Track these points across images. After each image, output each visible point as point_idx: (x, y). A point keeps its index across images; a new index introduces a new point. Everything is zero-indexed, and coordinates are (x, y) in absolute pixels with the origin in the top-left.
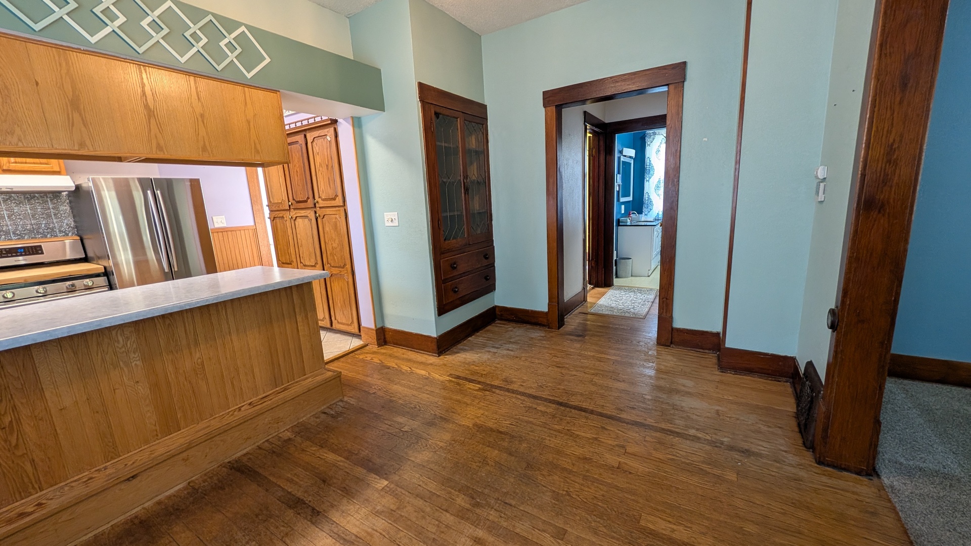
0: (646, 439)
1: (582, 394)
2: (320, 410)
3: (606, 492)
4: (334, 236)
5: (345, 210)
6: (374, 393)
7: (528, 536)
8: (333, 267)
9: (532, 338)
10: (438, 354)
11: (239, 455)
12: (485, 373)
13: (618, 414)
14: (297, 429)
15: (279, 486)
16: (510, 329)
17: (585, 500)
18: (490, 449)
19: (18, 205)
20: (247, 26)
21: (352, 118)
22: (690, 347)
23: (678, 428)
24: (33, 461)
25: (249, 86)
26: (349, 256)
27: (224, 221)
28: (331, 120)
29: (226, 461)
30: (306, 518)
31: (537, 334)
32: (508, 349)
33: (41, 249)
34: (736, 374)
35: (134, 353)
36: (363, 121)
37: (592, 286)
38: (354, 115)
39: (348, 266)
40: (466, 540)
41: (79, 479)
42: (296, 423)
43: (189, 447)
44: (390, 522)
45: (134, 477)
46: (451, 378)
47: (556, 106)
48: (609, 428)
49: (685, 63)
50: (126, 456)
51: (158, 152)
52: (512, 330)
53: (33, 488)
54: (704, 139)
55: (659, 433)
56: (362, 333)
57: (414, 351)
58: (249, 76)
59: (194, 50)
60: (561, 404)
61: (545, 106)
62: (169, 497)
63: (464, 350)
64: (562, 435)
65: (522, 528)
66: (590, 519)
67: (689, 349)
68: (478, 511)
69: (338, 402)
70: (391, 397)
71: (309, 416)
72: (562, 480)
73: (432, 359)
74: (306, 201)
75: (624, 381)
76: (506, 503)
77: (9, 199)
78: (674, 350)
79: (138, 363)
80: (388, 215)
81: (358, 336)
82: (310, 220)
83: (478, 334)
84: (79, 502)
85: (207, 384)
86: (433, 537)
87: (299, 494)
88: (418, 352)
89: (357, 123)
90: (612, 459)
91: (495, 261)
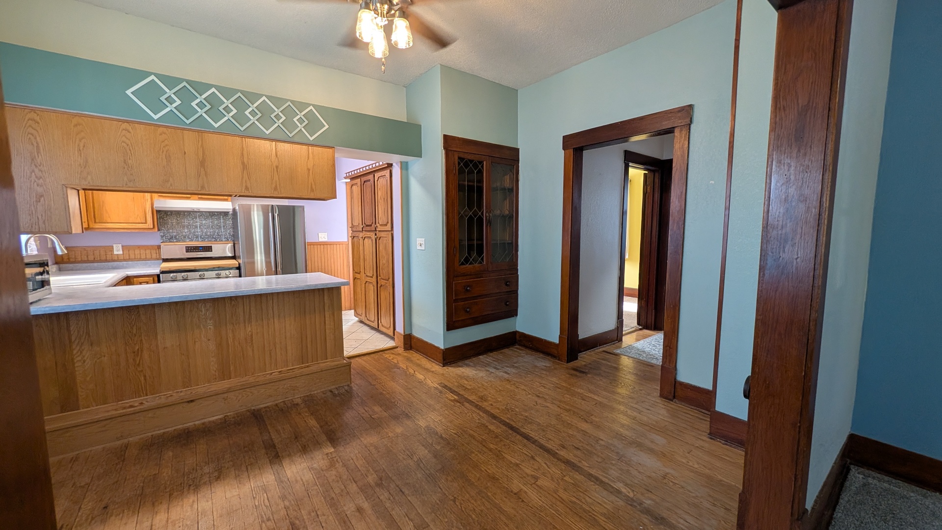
0: (565, 478)
1: (539, 424)
2: (329, 388)
3: (488, 509)
4: (384, 255)
5: (392, 234)
6: (374, 385)
7: (397, 520)
8: (383, 279)
9: (536, 366)
10: (443, 364)
11: (262, 406)
12: (470, 387)
13: (558, 450)
14: (306, 399)
15: (269, 433)
16: (523, 355)
17: (463, 509)
18: (423, 448)
19: (205, 219)
20: (314, 106)
21: (401, 162)
22: (695, 406)
23: (606, 477)
24: (145, 376)
25: (312, 145)
26: (391, 272)
27: (326, 237)
28: (387, 164)
29: (253, 408)
30: (269, 458)
31: (543, 363)
32: (506, 372)
33: (211, 249)
34: (726, 444)
35: (210, 320)
36: (410, 164)
37: (640, 327)
38: (402, 161)
39: (391, 280)
40: (352, 506)
41: (166, 395)
42: (309, 394)
43: (229, 391)
44: (315, 477)
45: (192, 401)
46: (438, 386)
47: (574, 148)
48: (538, 459)
49: (691, 107)
50: (195, 387)
51: (246, 192)
52: (524, 356)
53: (143, 393)
54: (711, 182)
55: (583, 477)
56: (395, 337)
57: (427, 359)
58: (311, 139)
59: (276, 125)
60: (512, 428)
61: (564, 148)
62: (210, 422)
63: (468, 366)
64: (490, 454)
65: (397, 512)
66: (455, 524)
67: (693, 407)
68: (377, 489)
69: (345, 386)
70: (383, 390)
71: (319, 391)
72: (459, 488)
73: (437, 368)
74: (371, 226)
75: (591, 422)
76: (401, 491)
77: (201, 215)
78: (674, 405)
79: (211, 327)
80: (420, 240)
81: (393, 338)
82: (372, 240)
83: (491, 354)
84: (158, 408)
85: (253, 350)
86: (333, 496)
87: (276, 441)
88: (430, 360)
89: (404, 166)
90: (516, 485)
91: (518, 289)
